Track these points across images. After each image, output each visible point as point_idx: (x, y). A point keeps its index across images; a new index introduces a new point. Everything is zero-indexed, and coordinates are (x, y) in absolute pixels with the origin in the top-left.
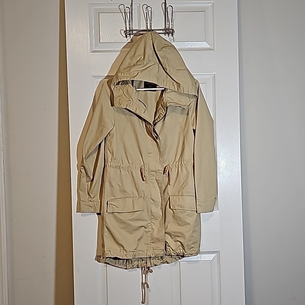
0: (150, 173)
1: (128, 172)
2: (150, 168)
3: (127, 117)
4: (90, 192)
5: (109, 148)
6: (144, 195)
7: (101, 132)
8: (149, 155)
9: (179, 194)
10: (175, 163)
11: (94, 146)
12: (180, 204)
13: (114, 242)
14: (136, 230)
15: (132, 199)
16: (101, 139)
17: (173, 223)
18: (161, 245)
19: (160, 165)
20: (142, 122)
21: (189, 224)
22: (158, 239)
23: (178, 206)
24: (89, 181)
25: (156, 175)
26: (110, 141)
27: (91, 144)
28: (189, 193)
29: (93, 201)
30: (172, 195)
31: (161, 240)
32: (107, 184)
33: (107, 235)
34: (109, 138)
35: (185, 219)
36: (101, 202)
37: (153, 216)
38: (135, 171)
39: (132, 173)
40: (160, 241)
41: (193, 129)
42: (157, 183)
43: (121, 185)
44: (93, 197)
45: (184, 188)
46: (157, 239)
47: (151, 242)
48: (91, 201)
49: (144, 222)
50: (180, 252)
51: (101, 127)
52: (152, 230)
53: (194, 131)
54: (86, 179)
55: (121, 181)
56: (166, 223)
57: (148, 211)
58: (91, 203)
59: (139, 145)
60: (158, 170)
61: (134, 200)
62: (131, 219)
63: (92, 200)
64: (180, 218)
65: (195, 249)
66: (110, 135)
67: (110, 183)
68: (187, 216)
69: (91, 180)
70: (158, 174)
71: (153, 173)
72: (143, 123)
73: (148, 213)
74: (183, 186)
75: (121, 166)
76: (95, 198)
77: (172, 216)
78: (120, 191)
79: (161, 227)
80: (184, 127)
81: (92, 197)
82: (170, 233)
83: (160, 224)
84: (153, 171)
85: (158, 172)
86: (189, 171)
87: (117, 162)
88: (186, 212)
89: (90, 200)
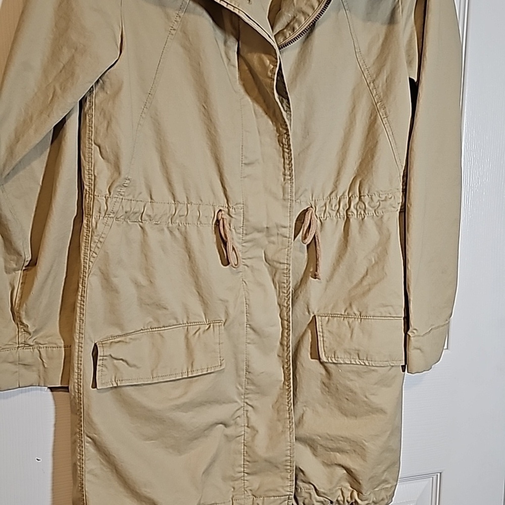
0: (248, 238)
1: (171, 232)
2: (250, 219)
3: (168, 16)
4: (23, 313)
5: (99, 141)
6: (227, 313)
7: (68, 72)
8: (248, 170)
9: (349, 310)
10: (335, 202)
11: (36, 131)
12: (357, 347)
13: (122, 489)
14: (196, 439)
15: (182, 331)
16: (69, 101)
17: (324, 407)
18: (280, 480)
19: (284, 207)
20: (225, 42)
21: (382, 411)
22: (270, 462)
23: (350, 354)
24: (15, 270)
25: (267, 243)
26: (103, 112)
27: (24, 121)
28: (385, 309)
29: (37, 343)
30: (322, 311)
31: (279, 466)
32: (92, 283)
33: (93, 467)
34: (99, 98)
35: (372, 398)
36: (69, 348)
37: (253, 384)
38: (199, 231)
39: (186, 239)
40: (277, 467)
41: (411, 80)
42: (271, 273)
43: (143, 281)
44: (36, 332)
45: (369, 290)
46: (266, 460)
47: (246, 471)
48: (25, 343)
49: (225, 406)
50: (341, 498)
51: (65, 50)
52: (249, 430)
53: (414, 87)
54: (6, 261)
55: (147, 269)
56: (299, 404)
57: (237, 370)
58: (28, 351)
59: (216, 131)
60: (277, 226)
61: (192, 332)
62: (184, 404)
63: (30, 342)
64: (352, 391)
65: (389, 486)
66: (103, 88)
67: (106, 279)
68: (376, 386)
69: (27, 264)
70: (273, 239)
71: (257, 235)
72: (229, 43)
73: (239, 376)
74: (365, 283)
75: (148, 211)
76: (41, 334)
77: (319, 383)
78: (142, 303)
79: (279, 420)
80: (373, 70)
81: (31, 330)
82: (313, 440)
83: (278, 412)
84: (259, 231)
85: (274, 231)
86: (388, 230)
87: (130, 197)
88: (374, 373)
89: (22, 340)
